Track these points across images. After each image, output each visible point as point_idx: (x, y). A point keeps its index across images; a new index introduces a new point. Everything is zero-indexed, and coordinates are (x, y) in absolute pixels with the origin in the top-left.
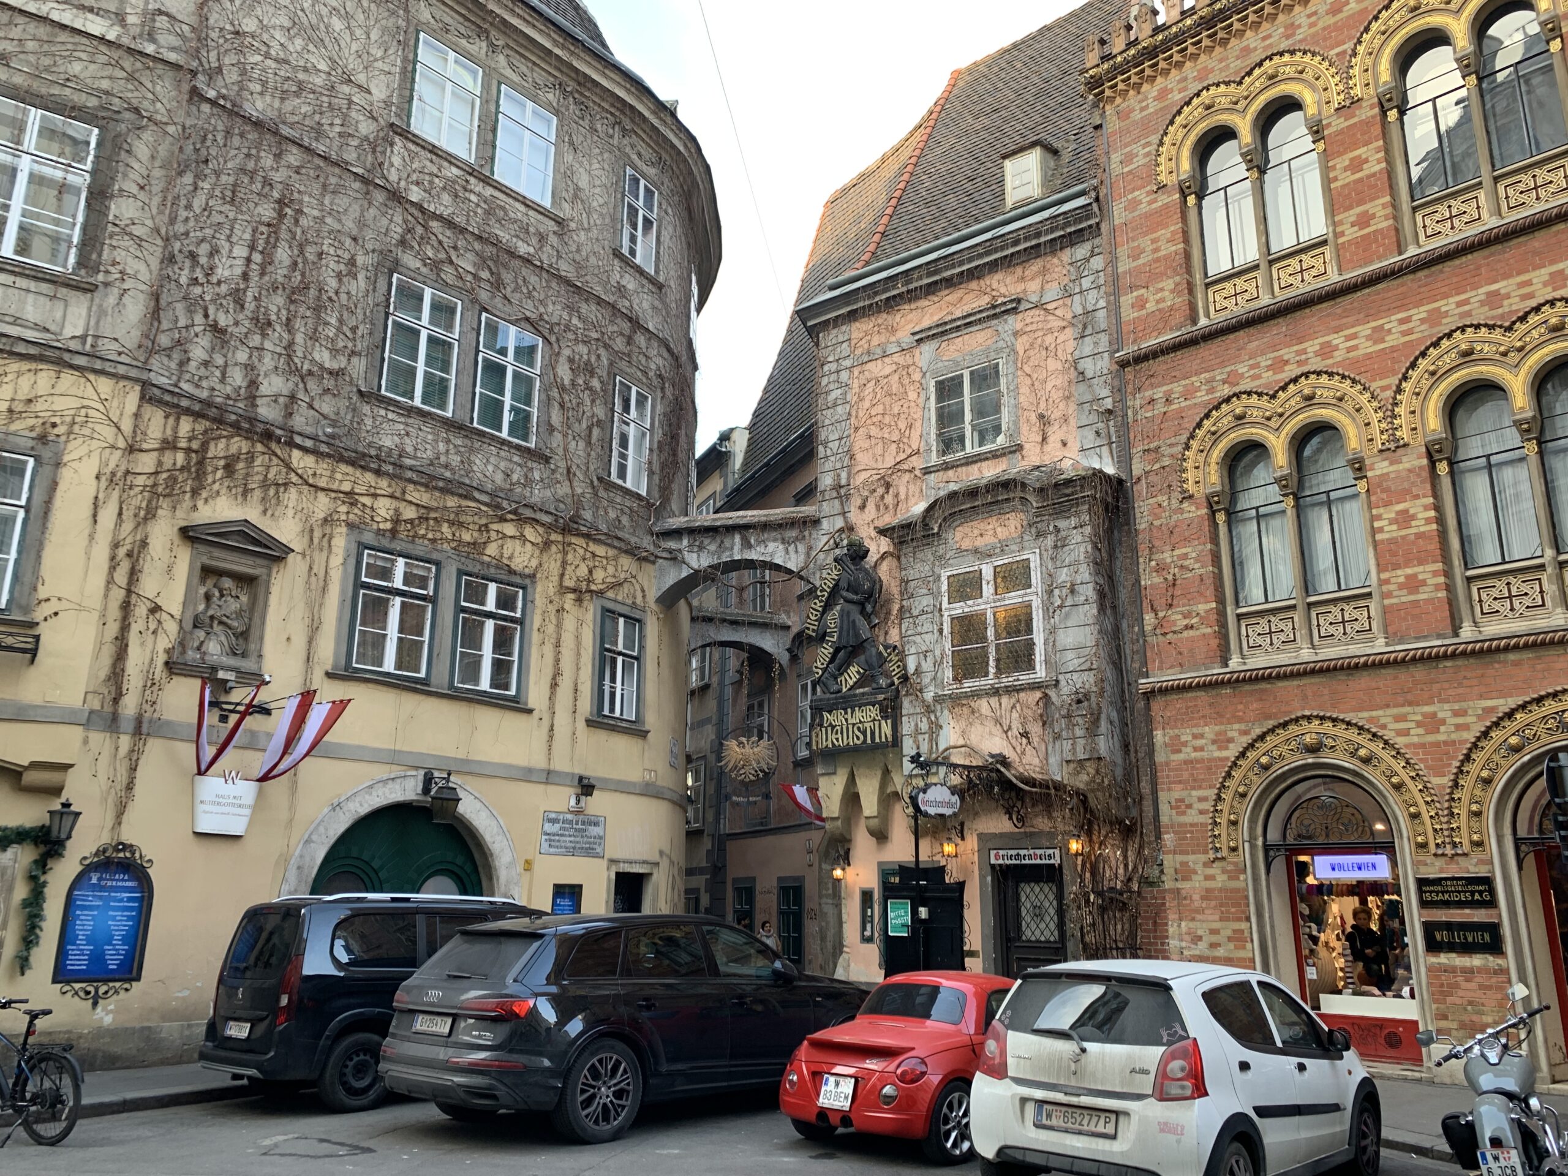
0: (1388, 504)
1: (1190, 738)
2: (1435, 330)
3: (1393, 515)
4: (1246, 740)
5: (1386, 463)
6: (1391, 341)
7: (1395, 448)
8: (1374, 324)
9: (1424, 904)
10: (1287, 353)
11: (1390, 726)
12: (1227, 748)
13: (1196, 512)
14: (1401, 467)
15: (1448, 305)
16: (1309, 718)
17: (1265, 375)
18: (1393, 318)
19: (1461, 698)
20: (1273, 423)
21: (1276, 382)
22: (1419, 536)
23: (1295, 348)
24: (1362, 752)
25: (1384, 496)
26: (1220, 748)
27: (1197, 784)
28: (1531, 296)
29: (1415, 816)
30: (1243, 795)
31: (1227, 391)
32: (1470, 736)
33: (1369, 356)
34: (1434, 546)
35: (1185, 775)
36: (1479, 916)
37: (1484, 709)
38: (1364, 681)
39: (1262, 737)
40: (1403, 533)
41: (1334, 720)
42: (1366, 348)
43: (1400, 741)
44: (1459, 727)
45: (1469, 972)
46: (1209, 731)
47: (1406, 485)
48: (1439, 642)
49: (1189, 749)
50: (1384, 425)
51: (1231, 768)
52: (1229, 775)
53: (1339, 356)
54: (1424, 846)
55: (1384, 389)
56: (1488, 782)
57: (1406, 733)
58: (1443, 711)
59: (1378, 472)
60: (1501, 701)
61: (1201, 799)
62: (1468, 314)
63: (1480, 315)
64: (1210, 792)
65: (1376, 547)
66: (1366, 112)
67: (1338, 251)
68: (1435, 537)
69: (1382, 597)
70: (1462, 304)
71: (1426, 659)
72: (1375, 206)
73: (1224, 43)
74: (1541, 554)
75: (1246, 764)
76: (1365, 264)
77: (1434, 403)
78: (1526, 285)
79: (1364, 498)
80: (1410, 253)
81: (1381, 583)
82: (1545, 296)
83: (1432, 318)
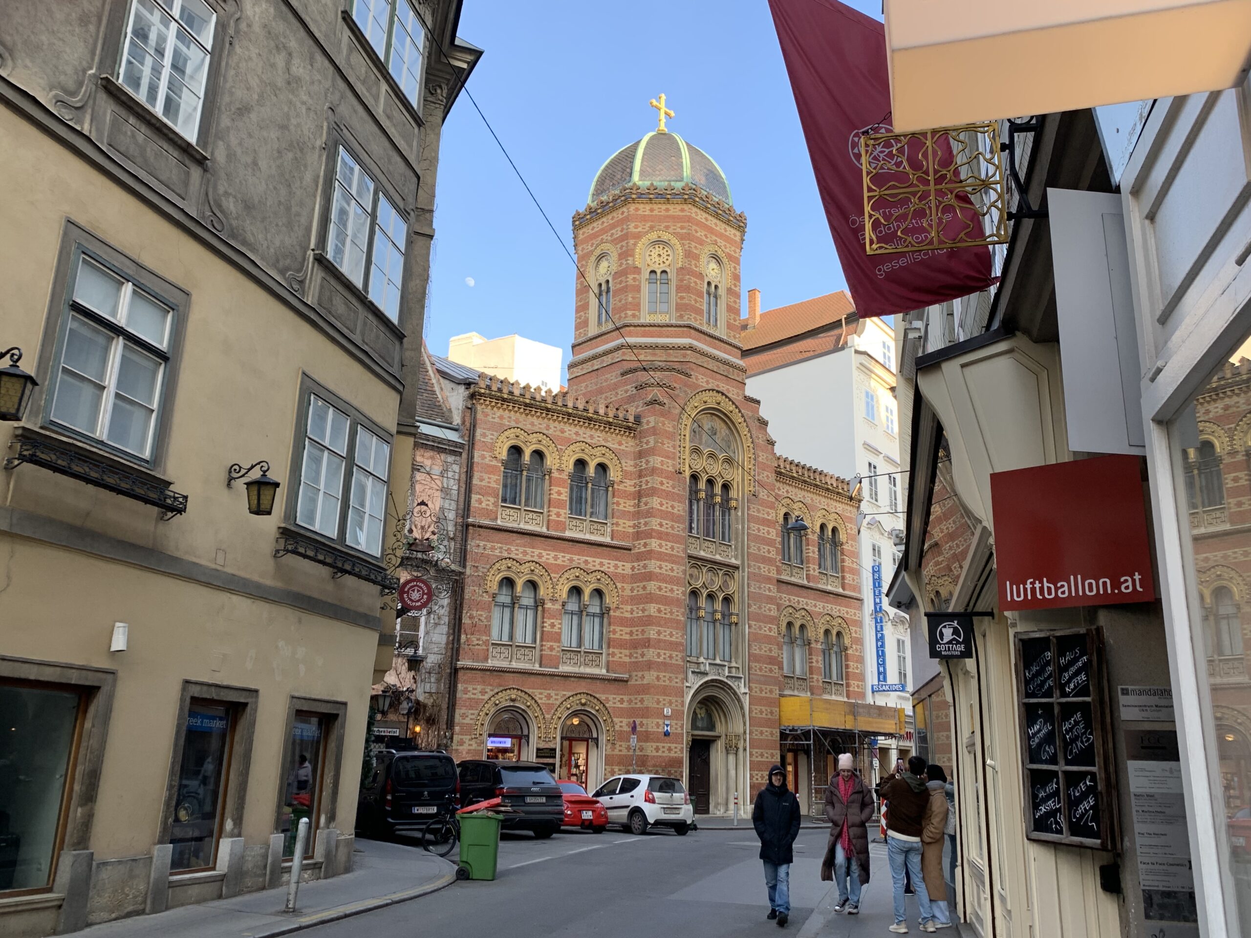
0: (549, 618)
1: (472, 689)
2: (571, 564)
3: (550, 623)
5: (551, 604)
6: (559, 562)
7: (553, 600)
8: (555, 553)
9: (537, 757)
10: (529, 550)
11: (538, 696)
12: (485, 695)
14: (554, 607)
15: (575, 557)
16: (514, 689)
17: (520, 555)
18: (561, 554)
19: (557, 690)
20: (519, 574)
21: (523, 560)
22: (556, 632)
23: (531, 550)
24: (529, 704)
25: (549, 615)
26: (482, 695)
27: (471, 708)
28: (594, 566)
29: (539, 727)
30: (487, 714)
31: (506, 555)
32: (558, 703)
33: (552, 564)
34: (559, 637)
35: (467, 704)
36: (549, 761)
37: (563, 694)
38: (533, 679)
40: (551, 630)
41: (522, 691)
42: (552, 561)
43: (539, 701)
44: (556, 699)
46: (481, 688)
47: (555, 614)
48: (555, 670)
49: (470, 694)
50: (552, 590)
51: (485, 703)
52: (484, 706)
53: (544, 559)
54: (540, 737)
55: (554, 578)
56: (560, 718)
57: (541, 699)
58: (553, 693)
59: (548, 606)
60: (568, 693)
61: (472, 715)
62: (579, 563)
63: (582, 566)
64: (476, 712)
65: (542, 632)
66: (565, 476)
67: (548, 521)
68: (559, 634)
69: (541, 650)
70: (579, 559)
71: (552, 675)
72: (562, 512)
73: (527, 415)
74: (580, 647)
75: (491, 703)
76: (556, 530)
77: (566, 589)
78: (594, 562)
79: (539, 612)
80: (568, 534)
81: (542, 646)
82: (598, 568)
83: (571, 560)
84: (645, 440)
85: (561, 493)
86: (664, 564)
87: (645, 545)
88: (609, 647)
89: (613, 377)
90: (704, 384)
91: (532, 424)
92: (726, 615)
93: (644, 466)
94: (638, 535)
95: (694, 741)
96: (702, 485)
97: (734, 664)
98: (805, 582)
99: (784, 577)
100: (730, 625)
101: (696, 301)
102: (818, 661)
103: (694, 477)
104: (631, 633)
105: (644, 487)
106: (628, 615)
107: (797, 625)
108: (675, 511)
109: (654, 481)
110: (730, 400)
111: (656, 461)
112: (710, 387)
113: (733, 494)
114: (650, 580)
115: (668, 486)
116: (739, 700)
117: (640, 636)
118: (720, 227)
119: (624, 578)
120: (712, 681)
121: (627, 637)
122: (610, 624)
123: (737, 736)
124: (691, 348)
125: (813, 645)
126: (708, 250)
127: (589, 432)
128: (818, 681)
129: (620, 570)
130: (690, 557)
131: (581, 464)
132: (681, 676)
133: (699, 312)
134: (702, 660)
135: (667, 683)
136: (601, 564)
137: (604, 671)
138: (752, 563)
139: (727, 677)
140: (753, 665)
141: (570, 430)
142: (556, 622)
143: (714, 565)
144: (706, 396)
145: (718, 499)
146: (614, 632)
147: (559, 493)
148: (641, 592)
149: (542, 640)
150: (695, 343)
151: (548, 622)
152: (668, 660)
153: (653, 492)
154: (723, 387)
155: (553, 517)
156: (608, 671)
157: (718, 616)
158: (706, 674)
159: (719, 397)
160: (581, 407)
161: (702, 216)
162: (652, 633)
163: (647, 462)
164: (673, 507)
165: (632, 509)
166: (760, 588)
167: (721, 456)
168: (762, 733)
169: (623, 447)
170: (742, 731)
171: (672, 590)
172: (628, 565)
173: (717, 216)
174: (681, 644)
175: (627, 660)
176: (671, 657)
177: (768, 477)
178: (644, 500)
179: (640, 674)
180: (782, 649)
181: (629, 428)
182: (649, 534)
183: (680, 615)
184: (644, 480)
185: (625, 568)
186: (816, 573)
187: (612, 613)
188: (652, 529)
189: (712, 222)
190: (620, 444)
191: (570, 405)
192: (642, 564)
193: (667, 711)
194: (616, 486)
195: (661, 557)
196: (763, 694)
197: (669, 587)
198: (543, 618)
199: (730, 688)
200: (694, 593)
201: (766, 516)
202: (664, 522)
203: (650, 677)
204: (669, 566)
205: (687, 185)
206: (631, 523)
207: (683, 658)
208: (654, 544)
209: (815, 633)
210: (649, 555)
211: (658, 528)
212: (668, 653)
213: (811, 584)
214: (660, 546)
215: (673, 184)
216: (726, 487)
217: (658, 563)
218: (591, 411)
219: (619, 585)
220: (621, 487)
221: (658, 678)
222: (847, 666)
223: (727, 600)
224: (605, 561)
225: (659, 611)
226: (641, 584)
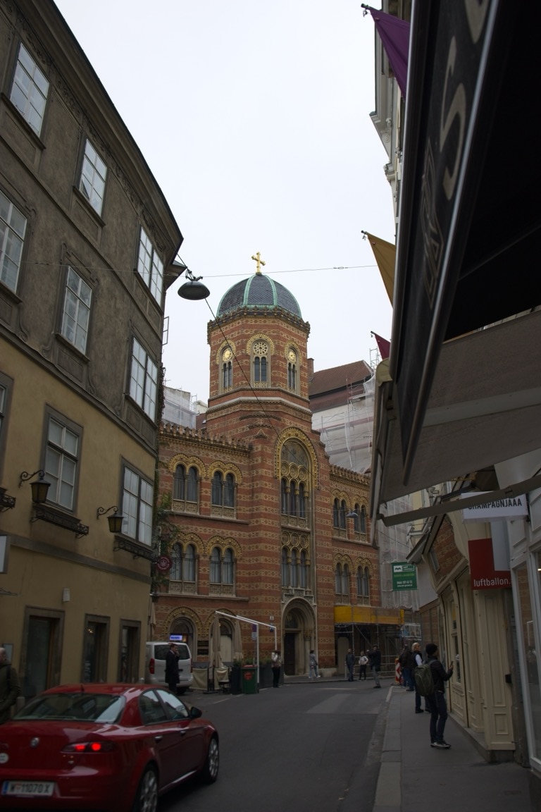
0: (202, 566)
2: (215, 534)
4: (172, 610)
5: (203, 558)
6: (207, 533)
7: (205, 556)
8: (205, 528)
9: (199, 646)
11: (197, 611)
15: (216, 530)
17: (185, 529)
18: (208, 528)
19: (208, 607)
21: (187, 532)
22: (206, 574)
23: (191, 526)
25: (202, 564)
26: (166, 611)
27: (160, 618)
28: (227, 534)
29: (199, 630)
30: (169, 622)
32: (209, 615)
33: (203, 534)
34: (208, 577)
36: (205, 648)
37: (211, 610)
39: (174, 610)
40: (204, 573)
41: (188, 608)
42: (203, 532)
44: (208, 613)
45: (203, 658)
46: (164, 607)
47: (206, 563)
48: (207, 596)
50: (203, 550)
51: (168, 616)
53: (198, 532)
55: (205, 542)
58: (206, 609)
59: (201, 559)
61: (161, 622)
62: (219, 533)
63: (220, 535)
64: (163, 621)
65: (199, 574)
66: (209, 482)
67: (200, 509)
68: (208, 575)
69: (198, 585)
70: (218, 531)
71: (206, 599)
72: (208, 503)
73: (187, 446)
74: (220, 582)
75: (171, 616)
76: (204, 514)
77: (211, 549)
78: (228, 532)
79: (197, 562)
80: (212, 516)
81: (199, 582)
82: (229, 536)
83: (214, 532)
84: (255, 459)
85: (207, 492)
86: (268, 533)
87: (257, 521)
88: (236, 582)
89: (235, 420)
90: (289, 424)
91: (190, 451)
92: (304, 560)
93: (255, 474)
94: (252, 516)
95: (286, 634)
96: (289, 485)
97: (308, 589)
98: (347, 539)
99: (335, 537)
100: (306, 566)
101: (282, 375)
102: (355, 585)
103: (284, 480)
104: (249, 574)
105: (255, 487)
106: (248, 563)
107: (343, 564)
108: (274, 501)
109: (260, 484)
110: (303, 433)
111: (262, 471)
112: (292, 425)
113: (306, 489)
114: (260, 542)
115: (269, 486)
116: (312, 610)
117: (255, 575)
118: (295, 331)
119: (244, 541)
120: (296, 599)
121: (247, 576)
122: (237, 568)
123: (311, 631)
124: (281, 403)
125: (352, 576)
126: (288, 345)
127: (223, 455)
128: (355, 596)
129: (242, 537)
130: (283, 528)
131: (218, 474)
132: (279, 597)
133: (285, 381)
134: (290, 587)
135: (271, 602)
136: (231, 534)
137: (234, 596)
138: (318, 530)
139: (305, 597)
140: (319, 589)
141: (212, 455)
142: (206, 568)
143: (296, 532)
144: (290, 432)
145: (298, 493)
146: (240, 573)
147: (206, 492)
148: (255, 549)
149: (198, 579)
150: (283, 400)
151: (202, 568)
152: (271, 589)
153: (262, 490)
154: (299, 425)
155: (203, 506)
156: (237, 596)
157: (299, 562)
158: (292, 596)
159: (297, 432)
160: (218, 440)
161: (284, 325)
162: (262, 573)
163: (257, 472)
164: (272, 499)
165: (248, 500)
166: (322, 544)
167: (299, 467)
168: (324, 628)
169: (242, 463)
170: (313, 627)
171: (273, 548)
172: (247, 534)
173: (293, 324)
174: (279, 579)
175: (247, 589)
176: (273, 587)
177: (326, 477)
178: (255, 495)
179: (255, 597)
180: (334, 579)
181: (245, 452)
182: (259, 515)
183: (277, 562)
184: (255, 483)
185: (245, 535)
186: (353, 533)
187: (238, 562)
188: (262, 513)
189: (291, 328)
190: (241, 461)
191: (212, 439)
192: (255, 532)
193: (272, 618)
194: (239, 487)
195: (267, 529)
196: (325, 606)
197: (271, 546)
198: (199, 566)
199: (306, 603)
200: (285, 549)
201: (325, 501)
202: (268, 508)
203: (261, 599)
204: (271, 533)
205: (276, 307)
206: (248, 508)
207: (280, 588)
208: (262, 521)
209: (353, 569)
210: (260, 527)
211: (264, 511)
212: (271, 585)
213: (351, 540)
214: (266, 522)
215: (267, 306)
216: (302, 485)
217: (265, 532)
218: (224, 442)
219: (242, 545)
220: (242, 487)
221: (266, 599)
222: (371, 587)
223: (304, 552)
224: (234, 532)
225: (266, 560)
226: (255, 545)
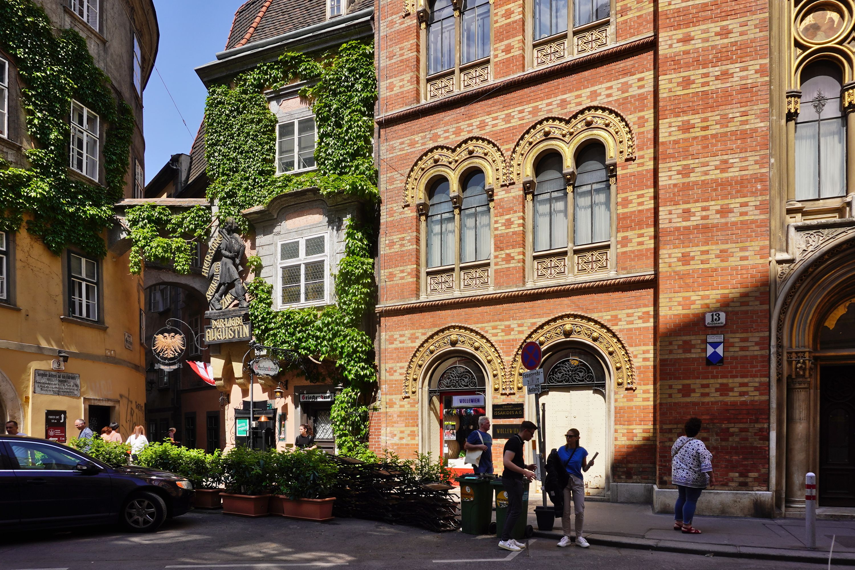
0: (502, 215)
1: (398, 336)
2: (534, 119)
3: (504, 221)
4: (425, 338)
5: (504, 192)
6: (514, 123)
7: (509, 184)
8: (506, 112)
11: (490, 331)
12: (415, 342)
13: (411, 214)
14: (510, 195)
15: (543, 104)
16: (453, 327)
17: (451, 137)
18: (516, 109)
19: (522, 318)
20: (453, 166)
21: (456, 141)
22: (514, 233)
23: (467, 122)
24: (478, 345)
25: (501, 210)
26: (412, 342)
27: (400, 360)
29: (496, 375)
30: (420, 366)
31: (431, 145)
32: (524, 337)
33: (502, 131)
34: (519, 239)
35: (394, 355)
36: (515, 421)
37: (531, 323)
38: (480, 308)
39: (432, 337)
40: (507, 231)
41: (465, 328)
42: (502, 125)
43: (493, 339)
46: (408, 333)
47: (511, 205)
48: (515, 289)
49: (397, 342)
50: (505, 171)
51: (416, 352)
52: (415, 355)
54: (497, 390)
55: (507, 150)
57: (496, 335)
58: (514, 324)
59: (499, 197)
60: (539, 320)
61: (401, 368)
65: (495, 238)
67: (495, 67)
68: (519, 234)
69: (495, 265)
71: (510, 297)
72: (515, 41)
74: (567, 245)
75: (424, 350)
76: (506, 75)
77: (529, 161)
80: (528, 71)
81: (495, 257)
82: (587, 103)
83: (534, 112)
85: (512, 12)
88: (617, 232)
129: (633, 91)
132: (757, 244)
136: (593, 95)
137: (612, 273)
142: (515, 217)
146: (626, 203)
149: (495, 249)
151: (501, 220)
156: (617, 272)
183: (752, 119)
187: (619, 171)
193: (714, 318)
198: (494, 216)
207: (764, 207)
219: (633, 118)
224: (602, 87)
